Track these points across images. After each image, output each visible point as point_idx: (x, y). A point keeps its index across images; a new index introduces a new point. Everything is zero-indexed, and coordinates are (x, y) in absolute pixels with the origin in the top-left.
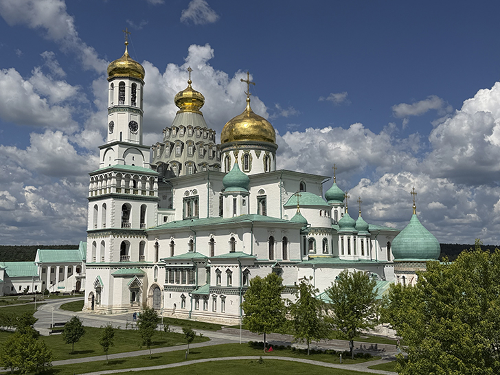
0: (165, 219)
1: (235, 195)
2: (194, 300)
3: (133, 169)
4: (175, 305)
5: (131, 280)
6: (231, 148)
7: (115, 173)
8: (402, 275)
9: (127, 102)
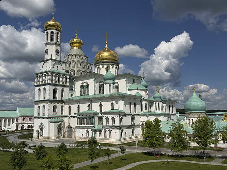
0: (72, 95)
1: (110, 84)
2: (93, 132)
3: (58, 71)
4: (83, 135)
5: (58, 124)
6: (101, 64)
7: (50, 73)
8: (192, 119)
9: (55, 40)
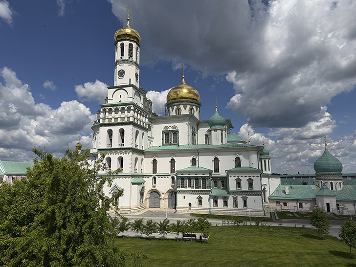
1: (222, 131)
2: (212, 200)
4: (190, 204)
5: (140, 187)
7: (133, 107)
9: (134, 58)
